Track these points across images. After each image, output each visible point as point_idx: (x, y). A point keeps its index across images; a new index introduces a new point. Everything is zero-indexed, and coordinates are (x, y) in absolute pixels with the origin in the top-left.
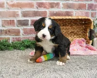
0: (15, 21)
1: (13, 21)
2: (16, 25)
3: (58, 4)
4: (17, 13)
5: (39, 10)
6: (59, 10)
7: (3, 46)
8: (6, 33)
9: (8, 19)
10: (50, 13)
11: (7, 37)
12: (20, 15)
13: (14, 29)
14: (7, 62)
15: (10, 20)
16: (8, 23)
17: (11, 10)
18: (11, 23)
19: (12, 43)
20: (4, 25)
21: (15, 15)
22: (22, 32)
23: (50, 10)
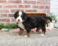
0: (8, 15)
1: (6, 14)
3: (29, 6)
5: (20, 9)
6: (30, 9)
7: (1, 27)
9: (4, 14)
10: (26, 11)
11: (3, 22)
12: (10, 11)
13: (7, 19)
15: (5, 14)
16: (4, 16)
17: (5, 9)
19: (6, 26)
20: (2, 16)
21: (7, 11)
22: (11, 20)
23: (26, 9)
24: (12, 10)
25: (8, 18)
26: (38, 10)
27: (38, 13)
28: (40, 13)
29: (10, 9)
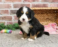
0: (9, 11)
1: (8, 10)
2: (9, 14)
4: (10, 5)
5: (25, 3)
6: (39, 3)
8: (3, 19)
10: (32, 5)
11: (3, 21)
12: (12, 6)
13: (8, 16)
14: (4, 37)
15: (6, 10)
16: (4, 12)
18: (6, 12)
20: (2, 13)
21: (9, 6)
22: (13, 18)
23: (33, 3)
24: (14, 4)
25: (10, 15)
26: (49, 5)
27: (49, 9)
28: (53, 9)
29: (12, 4)
